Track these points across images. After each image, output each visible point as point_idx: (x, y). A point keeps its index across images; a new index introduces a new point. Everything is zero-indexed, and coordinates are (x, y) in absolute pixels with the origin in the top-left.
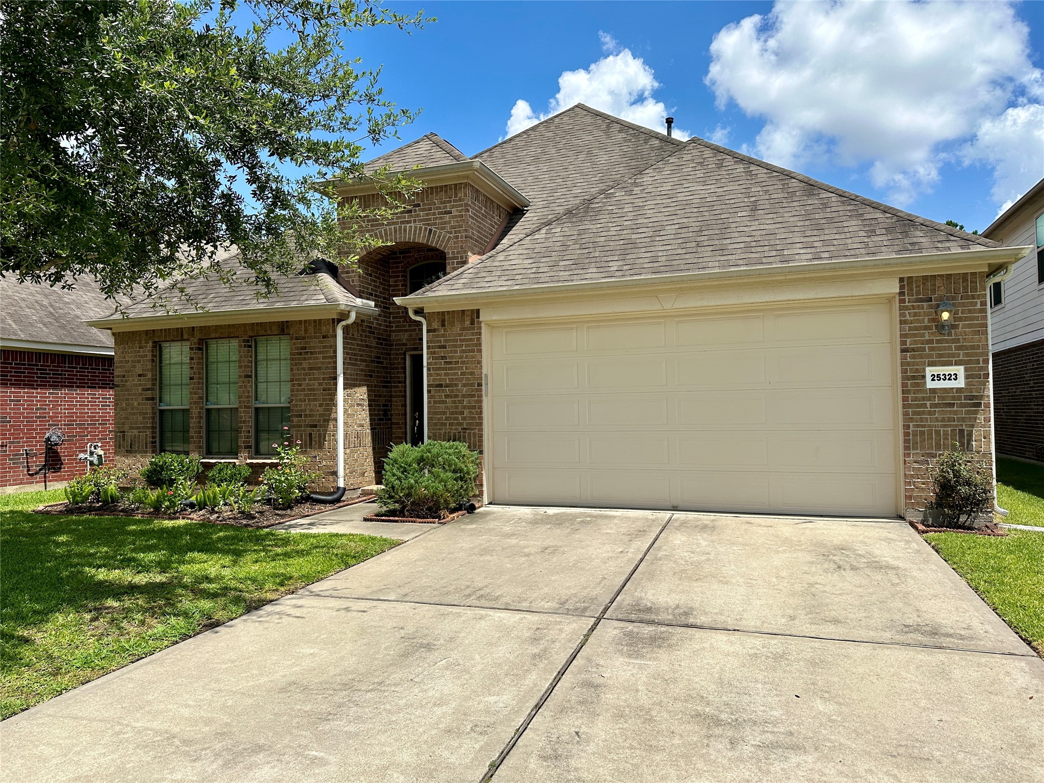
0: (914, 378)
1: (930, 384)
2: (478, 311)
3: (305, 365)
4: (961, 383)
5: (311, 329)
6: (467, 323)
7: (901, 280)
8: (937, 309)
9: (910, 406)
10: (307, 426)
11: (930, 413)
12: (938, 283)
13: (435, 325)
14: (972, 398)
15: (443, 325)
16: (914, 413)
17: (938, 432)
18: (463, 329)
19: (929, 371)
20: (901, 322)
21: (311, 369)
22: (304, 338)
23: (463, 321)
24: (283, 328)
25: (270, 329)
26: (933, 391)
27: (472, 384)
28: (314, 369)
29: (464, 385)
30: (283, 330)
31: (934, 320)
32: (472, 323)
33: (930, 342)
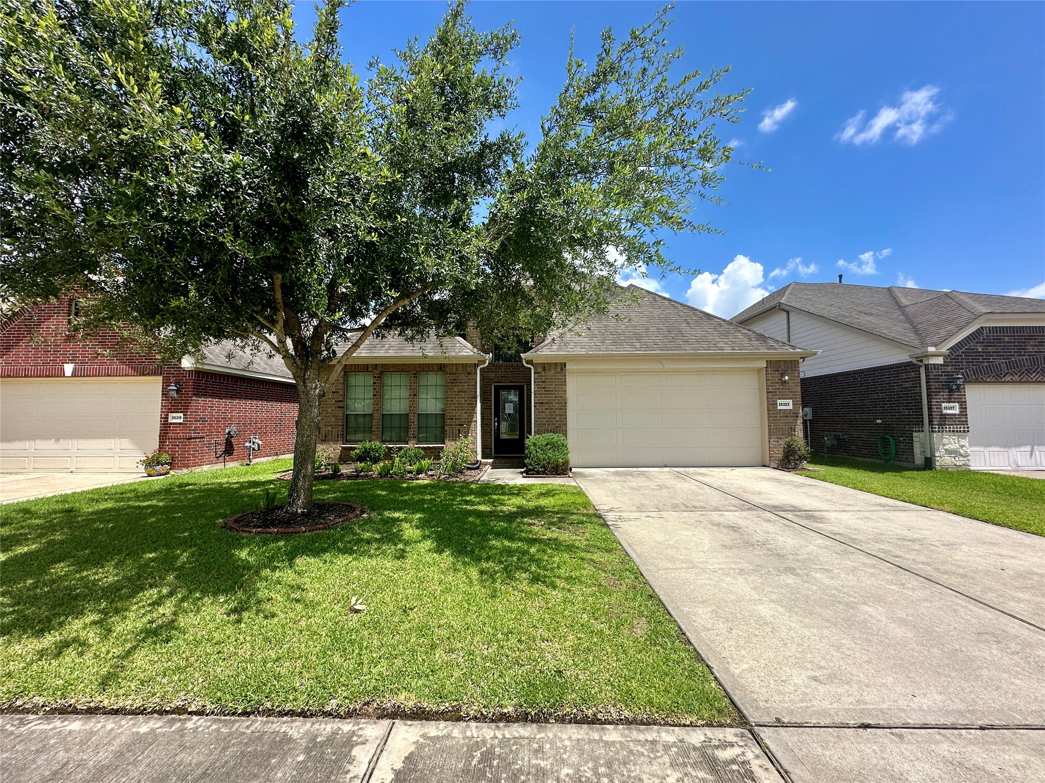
0: (773, 404)
1: (779, 408)
2: (565, 363)
3: (456, 389)
4: (791, 407)
5: (460, 369)
6: (559, 369)
7: (767, 361)
8: (783, 375)
9: (771, 417)
10: (457, 425)
11: (779, 420)
12: (781, 363)
13: (539, 370)
14: (795, 413)
15: (544, 370)
16: (773, 420)
17: (782, 428)
18: (556, 373)
19: (779, 401)
20: (767, 380)
21: (460, 392)
22: (455, 374)
23: (556, 369)
24: (441, 368)
25: (432, 368)
26: (780, 410)
27: (562, 403)
28: (462, 392)
29: (556, 403)
30: (441, 369)
31: (779, 380)
32: (562, 369)
33: (779, 389)
